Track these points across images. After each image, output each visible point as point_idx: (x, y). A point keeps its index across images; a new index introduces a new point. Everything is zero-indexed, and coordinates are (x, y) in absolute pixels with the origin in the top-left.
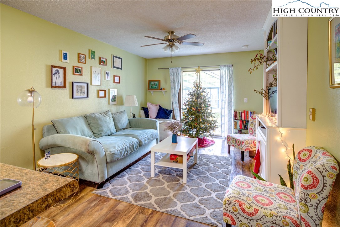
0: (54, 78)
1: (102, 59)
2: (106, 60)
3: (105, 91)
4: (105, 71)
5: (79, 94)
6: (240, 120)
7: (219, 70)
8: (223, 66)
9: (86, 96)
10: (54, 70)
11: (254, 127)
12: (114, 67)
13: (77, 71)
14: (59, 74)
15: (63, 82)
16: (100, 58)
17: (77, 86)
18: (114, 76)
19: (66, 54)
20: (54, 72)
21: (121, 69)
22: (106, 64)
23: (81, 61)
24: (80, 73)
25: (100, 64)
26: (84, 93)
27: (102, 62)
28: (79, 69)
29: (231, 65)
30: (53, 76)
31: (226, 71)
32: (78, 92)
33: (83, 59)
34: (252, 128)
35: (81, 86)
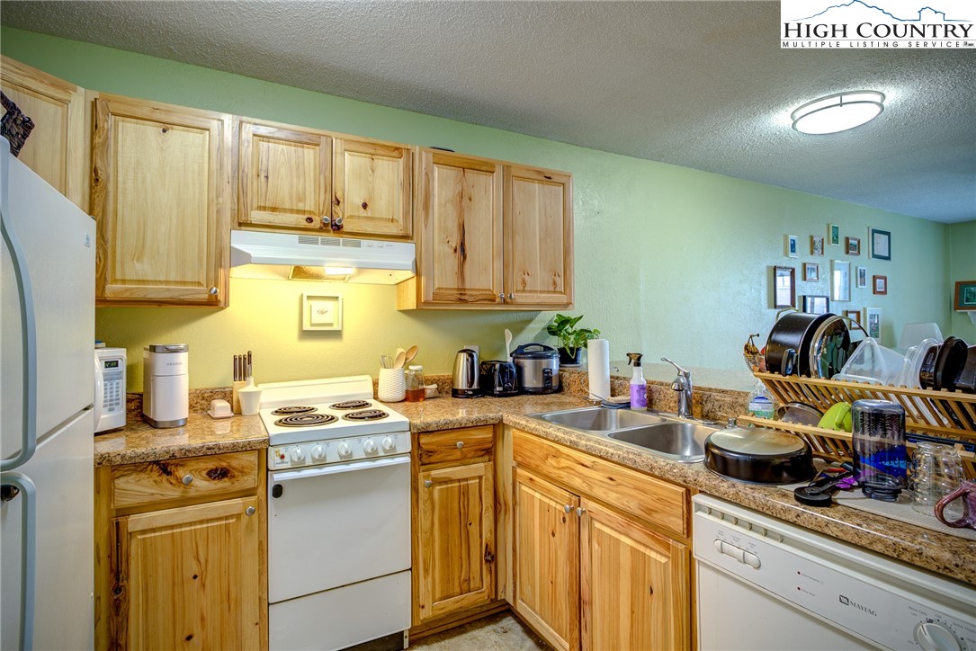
1: (851, 241)
2: (859, 242)
3: (858, 313)
4: (856, 268)
12: (874, 256)
15: (790, 297)
16: (847, 239)
17: (811, 303)
18: (874, 277)
19: (794, 241)
21: (888, 258)
22: (859, 252)
23: (816, 252)
25: (847, 253)
27: (851, 248)
28: (813, 269)
33: (818, 246)
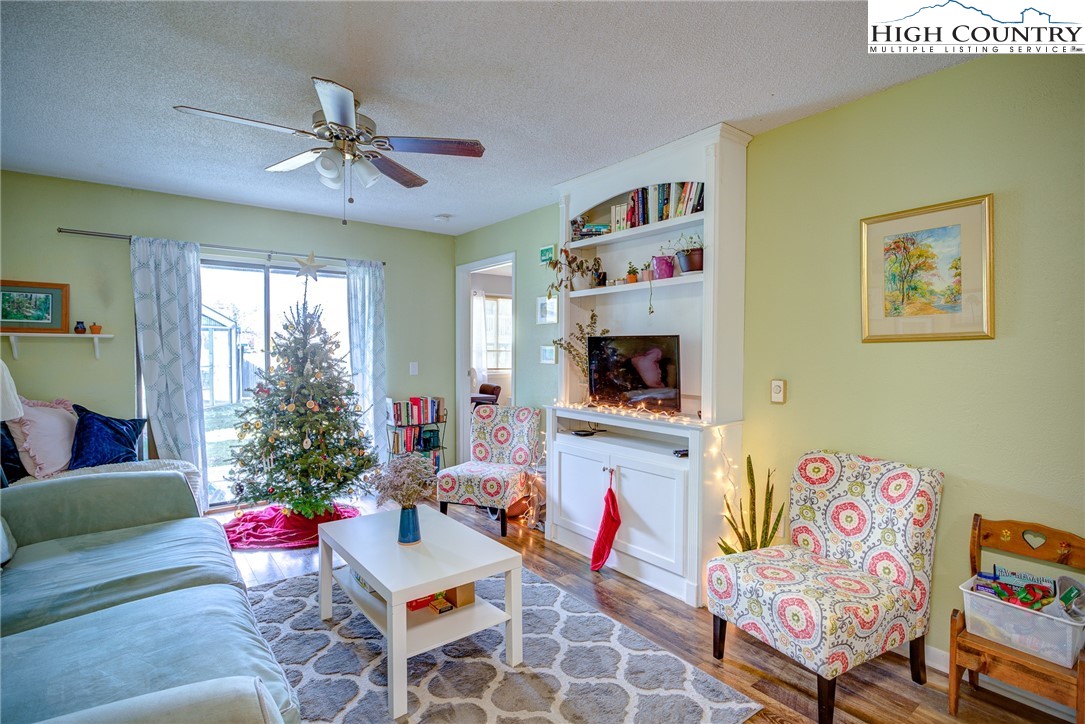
6: (408, 425)
7: (345, 273)
8: (357, 261)
11: (488, 440)
29: (380, 263)
31: (364, 280)
34: (483, 442)
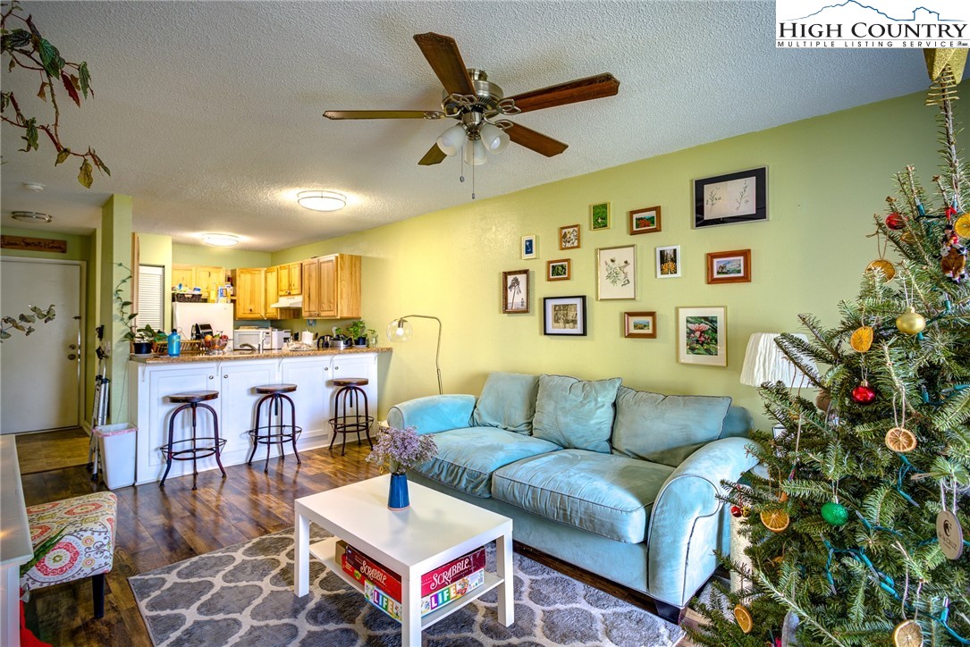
0: (510, 294)
1: (636, 215)
2: (659, 211)
3: (653, 315)
4: (653, 249)
5: (562, 324)
9: (579, 330)
10: (510, 278)
12: (702, 223)
13: (558, 271)
14: (518, 284)
15: (525, 300)
16: (631, 215)
17: (556, 306)
18: (708, 255)
19: (531, 241)
20: (509, 284)
21: (757, 216)
22: (660, 226)
23: (568, 245)
24: (565, 273)
25: (632, 232)
26: (574, 322)
27: (640, 224)
28: (562, 266)
30: (509, 290)
32: (556, 320)
33: (572, 237)
35: (566, 306)
